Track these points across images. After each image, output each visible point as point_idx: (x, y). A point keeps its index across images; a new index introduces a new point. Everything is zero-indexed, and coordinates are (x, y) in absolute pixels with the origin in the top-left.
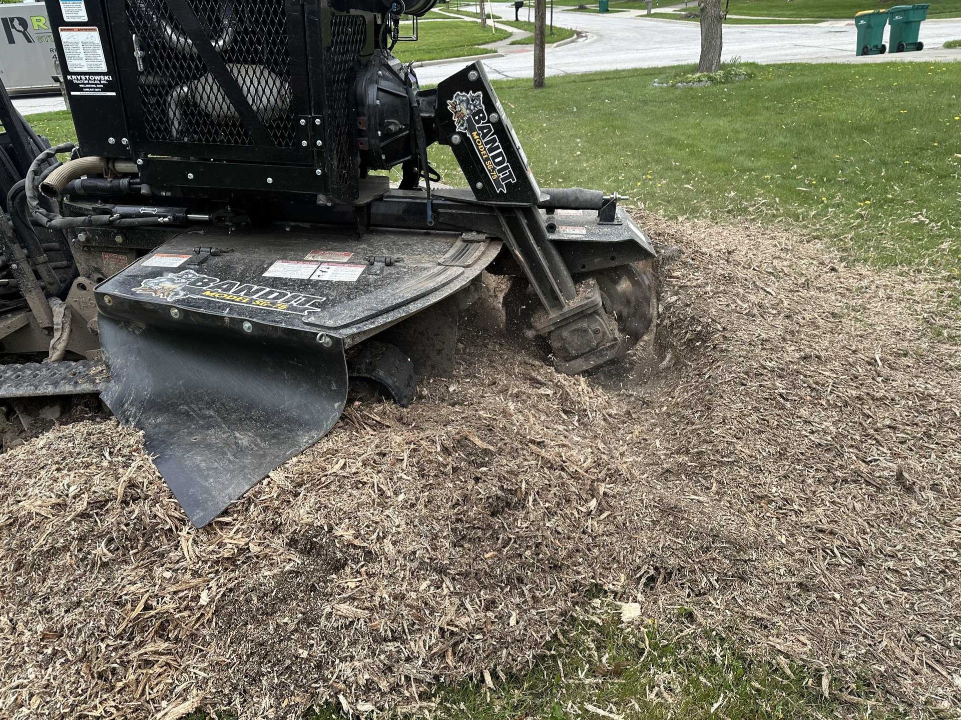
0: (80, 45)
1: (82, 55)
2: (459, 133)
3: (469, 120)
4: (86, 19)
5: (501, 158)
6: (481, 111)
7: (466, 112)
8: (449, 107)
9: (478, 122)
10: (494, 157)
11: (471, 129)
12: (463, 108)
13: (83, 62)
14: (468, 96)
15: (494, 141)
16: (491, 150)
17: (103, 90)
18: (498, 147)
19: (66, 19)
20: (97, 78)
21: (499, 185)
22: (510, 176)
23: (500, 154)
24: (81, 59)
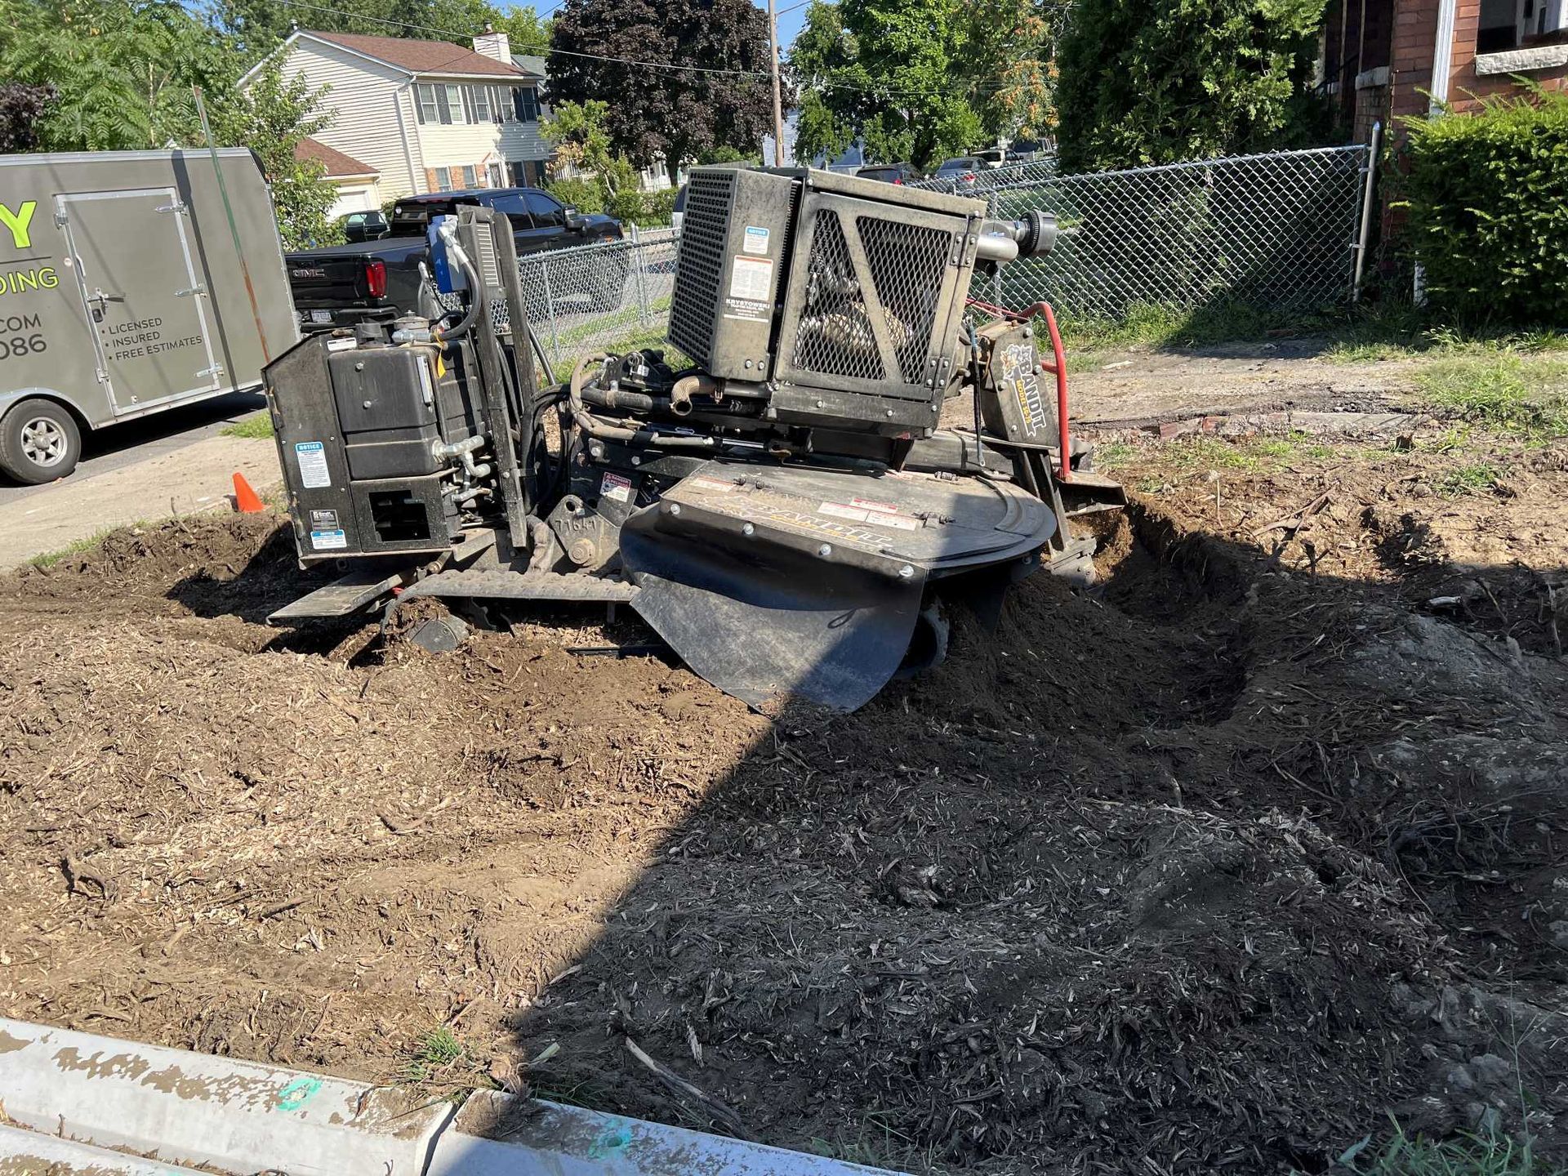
0: (750, 274)
1: (749, 283)
2: (1007, 381)
3: (1016, 371)
4: (765, 252)
5: (1036, 405)
6: (1027, 363)
7: (1015, 362)
8: (1002, 358)
9: (1023, 372)
10: (1031, 404)
11: (1017, 377)
12: (1013, 359)
13: (748, 290)
14: (1020, 349)
15: (1033, 389)
16: (1029, 397)
17: (756, 316)
18: (1036, 396)
19: (745, 249)
20: (756, 304)
21: (1030, 429)
22: (1042, 422)
23: (1037, 402)
24: (746, 286)
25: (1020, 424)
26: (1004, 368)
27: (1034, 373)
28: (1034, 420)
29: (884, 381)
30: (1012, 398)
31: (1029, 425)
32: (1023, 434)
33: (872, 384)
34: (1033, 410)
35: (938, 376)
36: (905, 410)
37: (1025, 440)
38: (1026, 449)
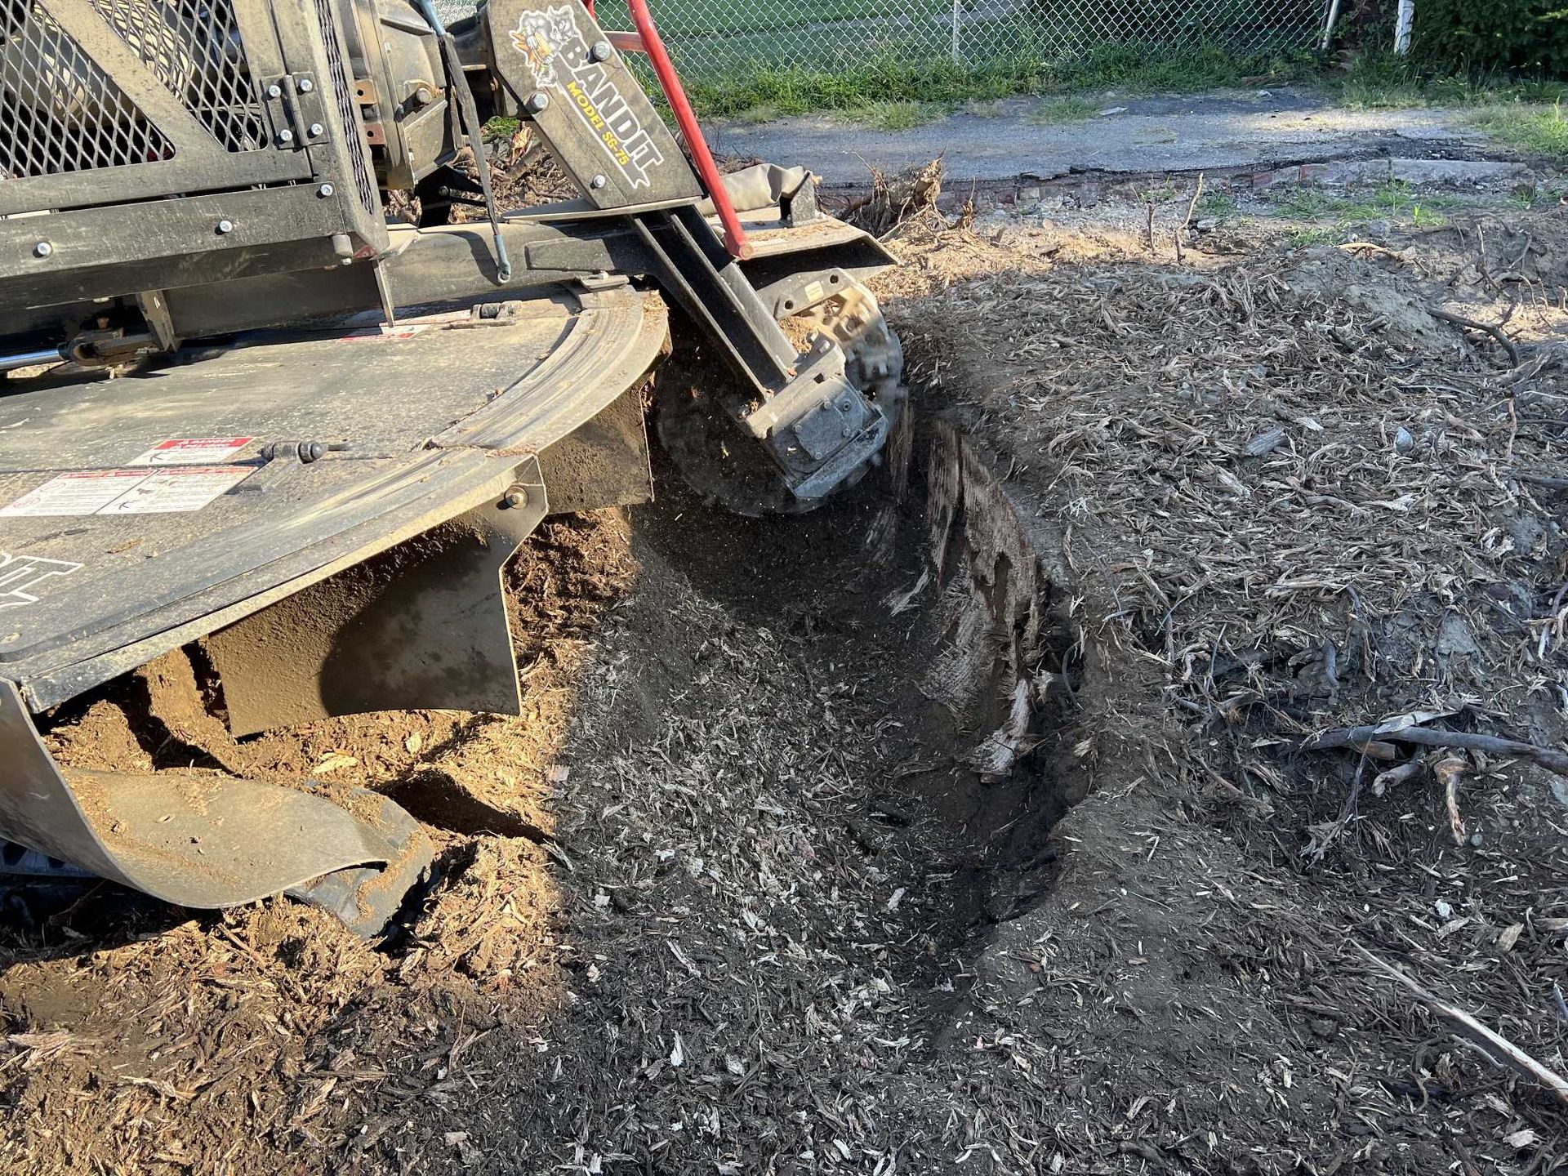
25: (609, 170)
26: (530, 64)
27: (594, 58)
28: (635, 156)
29: (177, 160)
30: (570, 122)
31: (628, 167)
32: (623, 188)
33: (151, 175)
34: (625, 135)
35: (299, 118)
36: (258, 210)
37: (633, 198)
38: (638, 215)
